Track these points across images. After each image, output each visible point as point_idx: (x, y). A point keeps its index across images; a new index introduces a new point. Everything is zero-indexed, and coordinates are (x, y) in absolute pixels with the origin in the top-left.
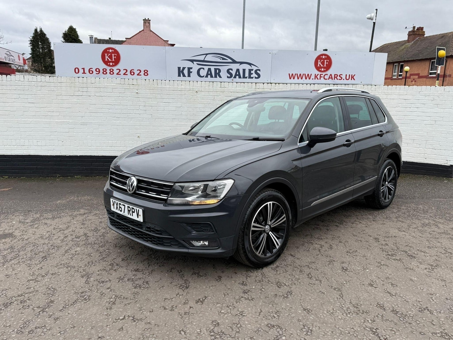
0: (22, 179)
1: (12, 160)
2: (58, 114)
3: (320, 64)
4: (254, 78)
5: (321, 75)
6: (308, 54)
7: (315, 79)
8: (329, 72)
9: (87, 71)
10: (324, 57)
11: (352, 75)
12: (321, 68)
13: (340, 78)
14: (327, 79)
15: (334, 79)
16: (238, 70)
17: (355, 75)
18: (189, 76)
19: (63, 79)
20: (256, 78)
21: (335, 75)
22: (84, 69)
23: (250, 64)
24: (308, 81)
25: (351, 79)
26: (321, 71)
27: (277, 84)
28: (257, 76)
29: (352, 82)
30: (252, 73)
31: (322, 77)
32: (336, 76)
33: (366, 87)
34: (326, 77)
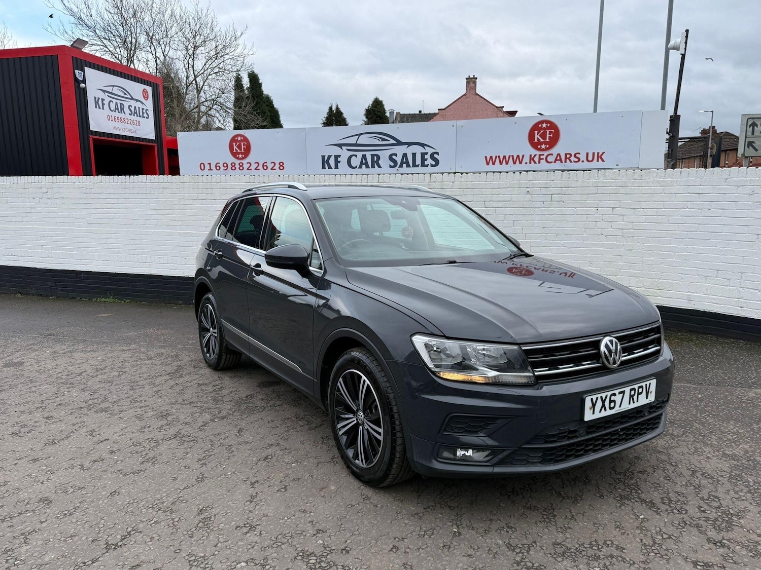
0: (143, 304)
1: (134, 280)
2: (180, 223)
3: (538, 138)
4: (430, 165)
5: (540, 155)
6: (516, 123)
7: (530, 163)
8: (555, 151)
9: (213, 167)
10: (544, 125)
11: (598, 153)
12: (541, 144)
13: (577, 160)
14: (551, 162)
15: (566, 162)
16: (405, 155)
17: (603, 153)
18: (336, 167)
19: (185, 178)
20: (432, 165)
21: (566, 154)
22: (210, 164)
23: (423, 145)
24: (518, 167)
25: (598, 161)
26: (540, 150)
27: (464, 174)
28: (433, 163)
29: (600, 164)
30: (425, 158)
31: (543, 159)
32: (568, 156)
33: (624, 174)
34: (550, 159)
